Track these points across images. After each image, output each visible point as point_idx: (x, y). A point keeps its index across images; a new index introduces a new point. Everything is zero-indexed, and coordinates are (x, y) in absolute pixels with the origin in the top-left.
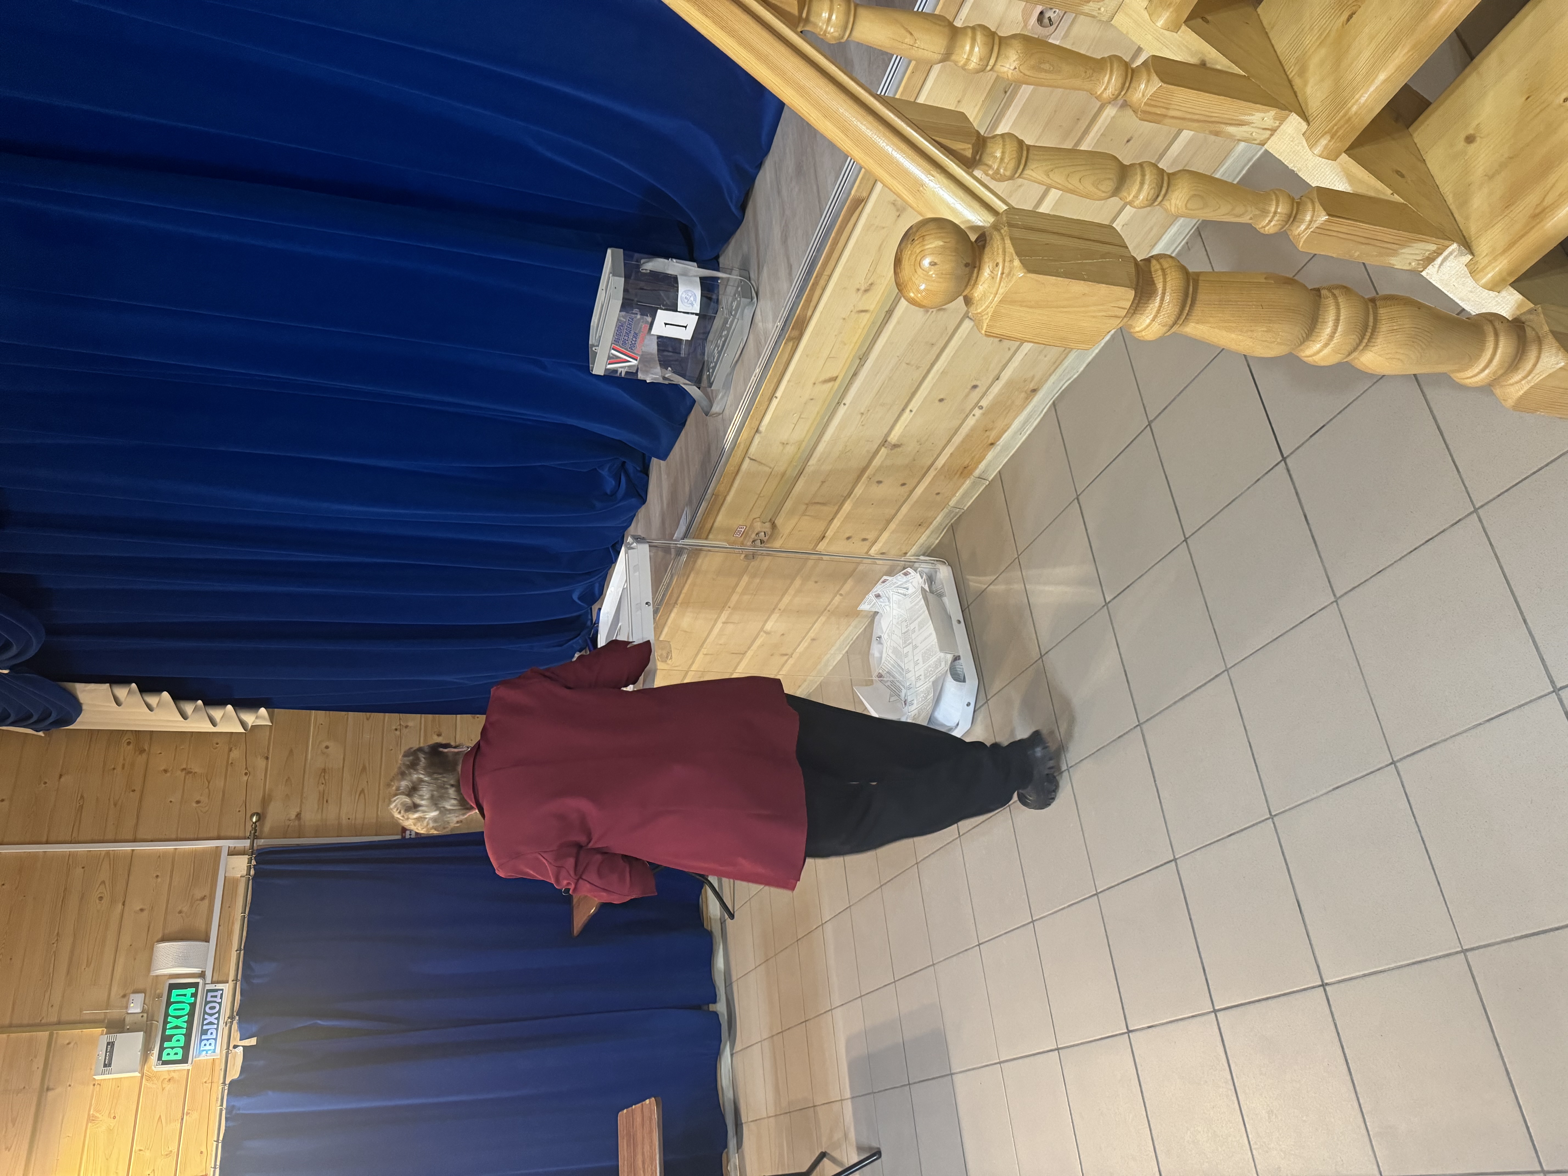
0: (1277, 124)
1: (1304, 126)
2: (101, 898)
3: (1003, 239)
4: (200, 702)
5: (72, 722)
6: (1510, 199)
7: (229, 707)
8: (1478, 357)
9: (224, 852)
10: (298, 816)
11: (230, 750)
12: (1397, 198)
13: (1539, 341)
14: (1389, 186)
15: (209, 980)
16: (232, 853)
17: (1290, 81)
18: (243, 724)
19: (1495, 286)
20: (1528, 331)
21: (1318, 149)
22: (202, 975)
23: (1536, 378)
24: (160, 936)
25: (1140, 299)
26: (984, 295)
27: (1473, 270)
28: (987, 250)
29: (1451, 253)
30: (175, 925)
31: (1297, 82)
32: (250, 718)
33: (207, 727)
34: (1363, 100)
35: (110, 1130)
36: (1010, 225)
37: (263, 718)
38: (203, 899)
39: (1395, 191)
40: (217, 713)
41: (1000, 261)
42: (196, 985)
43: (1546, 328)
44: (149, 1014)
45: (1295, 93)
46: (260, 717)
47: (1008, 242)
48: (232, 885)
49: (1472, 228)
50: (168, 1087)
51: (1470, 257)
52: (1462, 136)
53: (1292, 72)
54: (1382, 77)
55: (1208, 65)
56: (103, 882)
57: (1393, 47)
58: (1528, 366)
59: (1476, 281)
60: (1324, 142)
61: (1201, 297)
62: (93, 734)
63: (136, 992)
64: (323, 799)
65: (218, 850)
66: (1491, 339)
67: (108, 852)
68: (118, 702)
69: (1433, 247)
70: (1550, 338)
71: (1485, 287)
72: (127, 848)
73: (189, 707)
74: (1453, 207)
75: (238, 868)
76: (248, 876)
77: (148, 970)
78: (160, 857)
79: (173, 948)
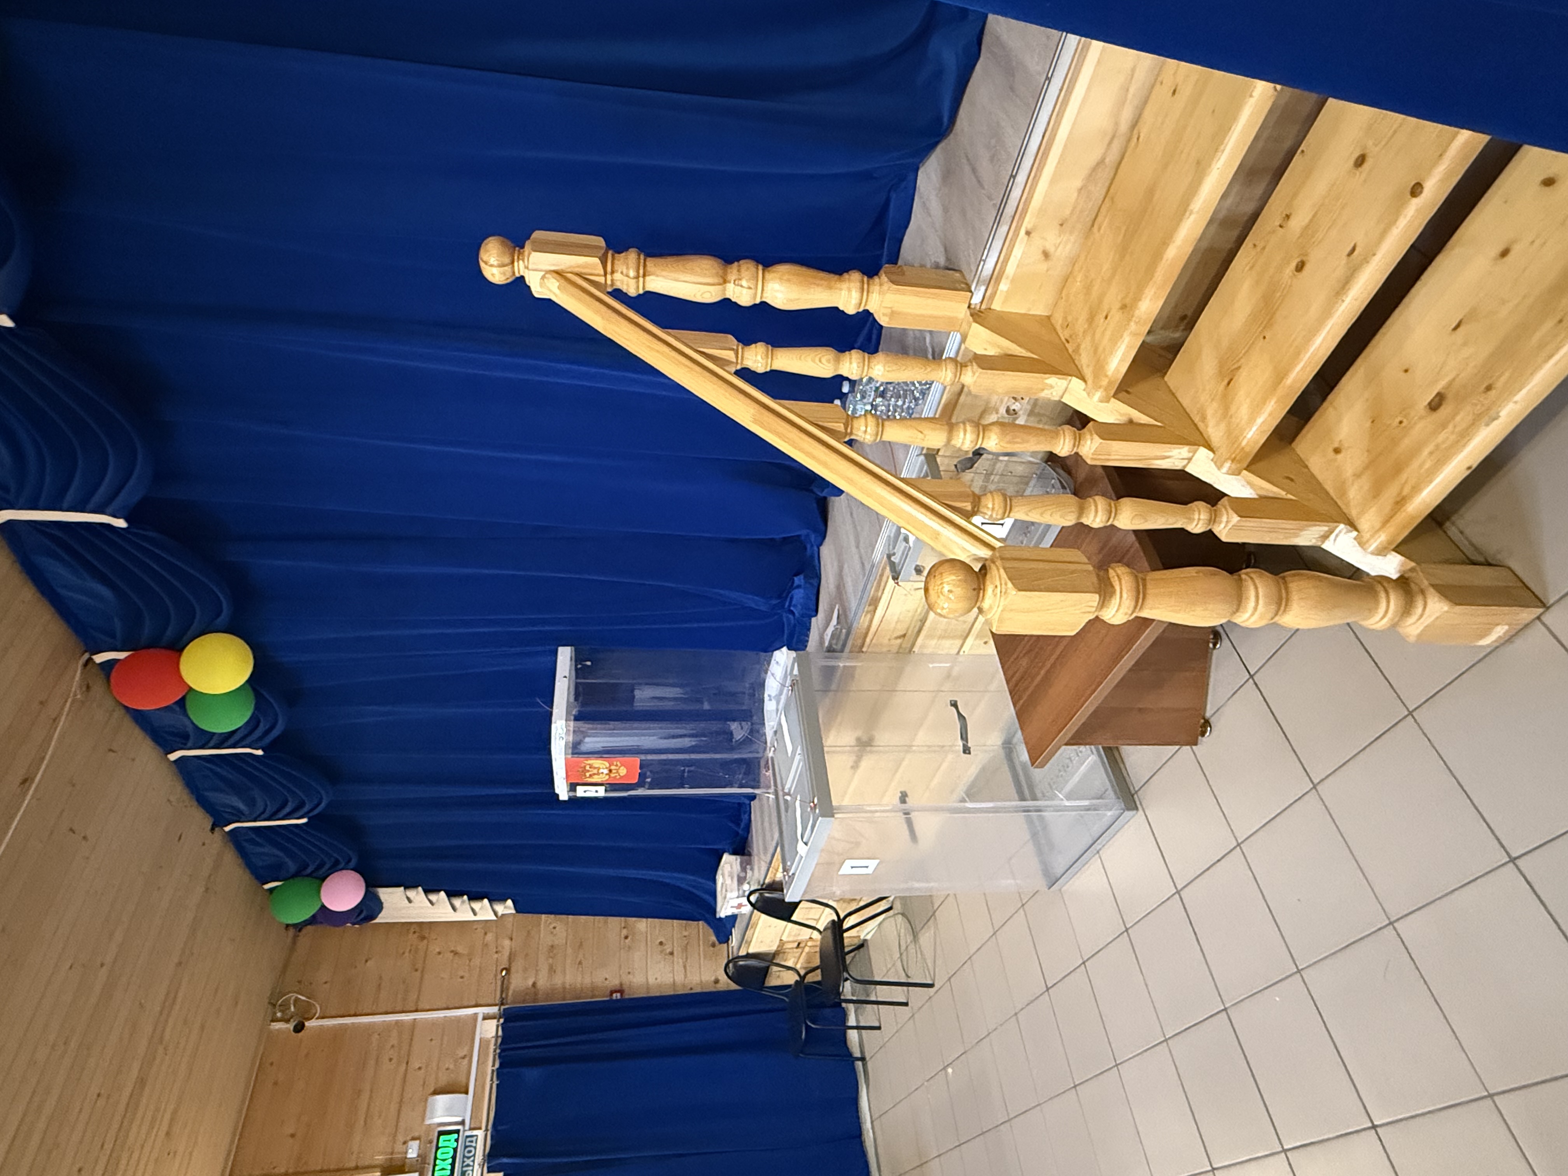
0: (1191, 454)
1: (1211, 455)
2: (391, 1060)
3: (998, 570)
4: (465, 897)
5: (375, 916)
6: (1376, 491)
7: (486, 901)
8: (1377, 608)
9: (480, 1018)
10: (534, 985)
11: (486, 934)
12: (1290, 496)
13: (1423, 592)
14: (1283, 489)
15: (467, 1127)
16: (486, 1018)
17: (1195, 425)
18: (496, 913)
19: (1381, 552)
20: (1412, 585)
21: (1225, 470)
22: (462, 1123)
23: (1427, 620)
24: (432, 1090)
25: (1105, 598)
26: (991, 608)
27: (1361, 542)
28: (988, 576)
29: (1340, 532)
30: (443, 1080)
31: (1201, 426)
32: (500, 908)
33: (470, 917)
34: (1249, 436)
36: (1002, 559)
37: (509, 908)
38: (464, 1058)
39: (1288, 492)
40: (476, 905)
41: (998, 584)
42: (457, 1132)
43: (1426, 583)
44: (422, 1157)
45: (1201, 433)
46: (507, 908)
47: (1002, 571)
48: (484, 1044)
49: (1353, 513)
51: (1355, 533)
52: (1331, 450)
53: (1197, 420)
54: (1260, 421)
55: (1135, 421)
56: (393, 1046)
57: (1264, 401)
58: (1419, 610)
59: (1365, 549)
60: (1227, 465)
62: (390, 926)
63: (413, 1139)
64: (552, 970)
65: (476, 1015)
66: (1383, 595)
67: (397, 1022)
68: (410, 900)
69: (1326, 529)
70: (1432, 590)
71: (1372, 553)
72: (411, 1017)
73: (457, 902)
74: (1335, 498)
75: (489, 1030)
76: (497, 1036)
77: (423, 1120)
78: (434, 1023)
79: (442, 1100)
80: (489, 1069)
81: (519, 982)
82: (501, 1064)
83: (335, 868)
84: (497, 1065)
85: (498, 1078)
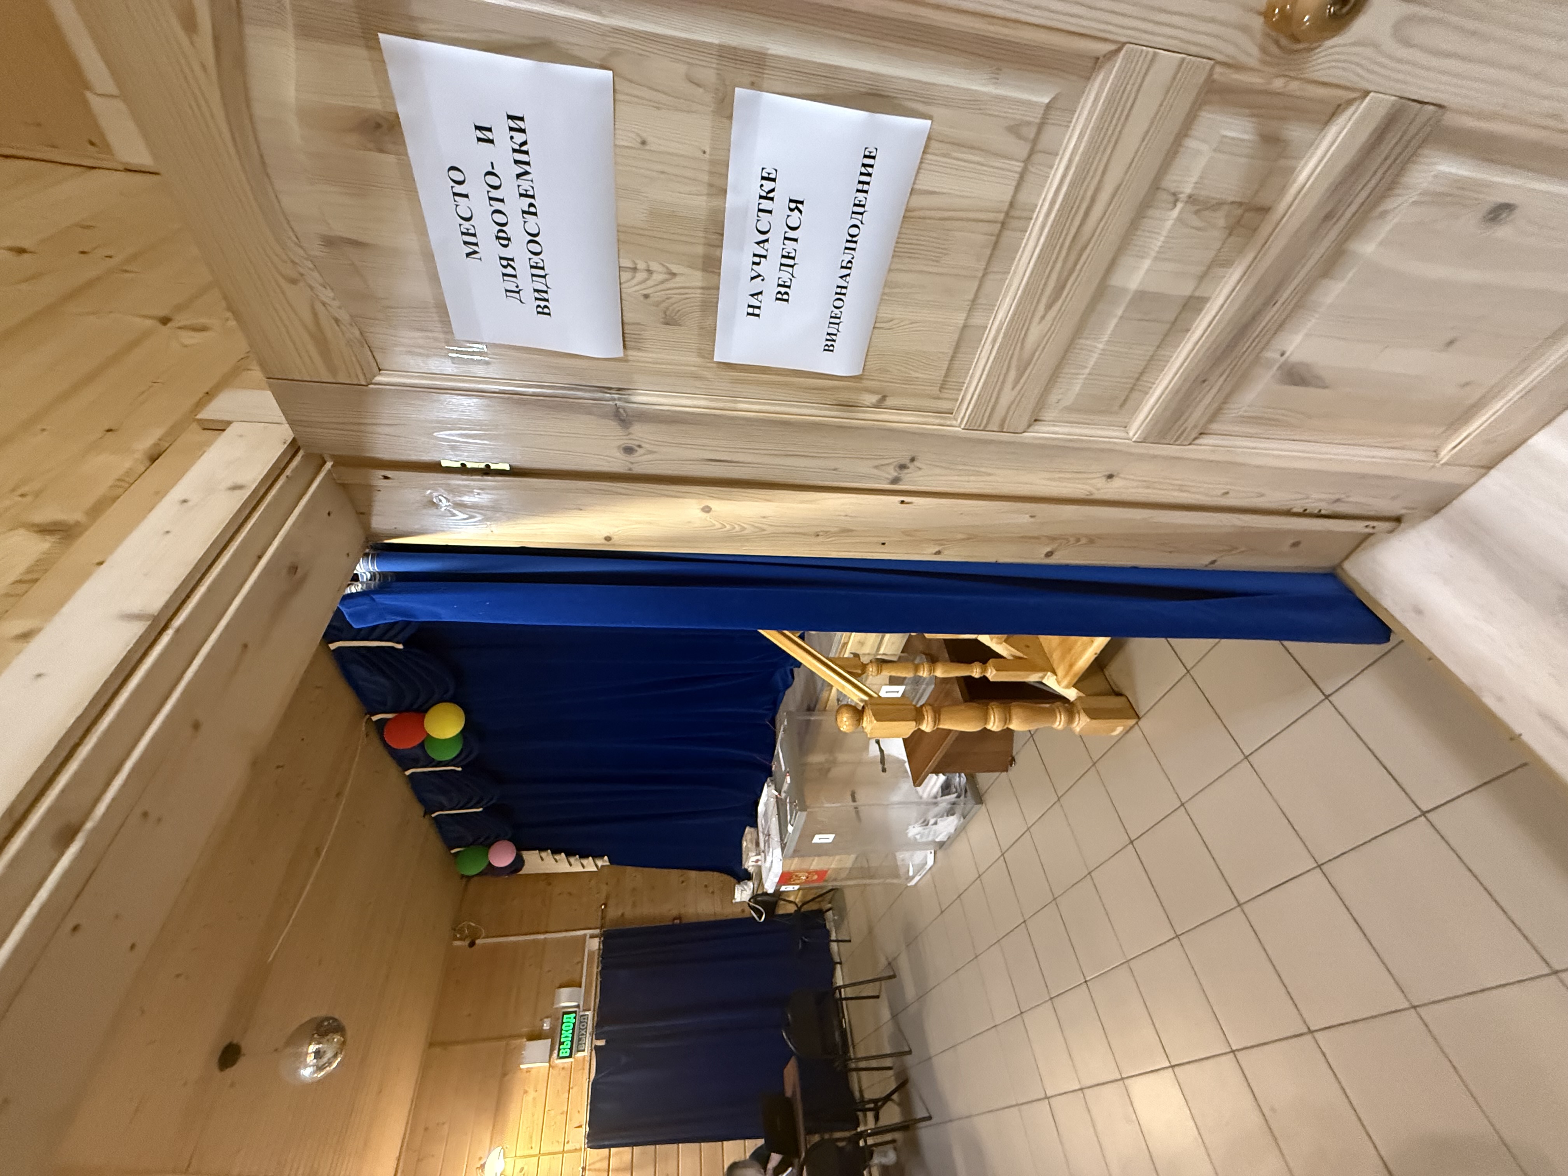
2: (531, 965)
3: (869, 709)
4: (577, 856)
5: (521, 869)
7: (590, 858)
8: (1055, 721)
9: (588, 937)
10: (623, 915)
11: (590, 881)
12: (1025, 657)
13: (1080, 711)
15: (581, 1009)
16: (592, 937)
18: (597, 866)
19: (1070, 685)
20: (1074, 708)
22: (578, 1006)
24: (558, 985)
25: (919, 719)
27: (1059, 682)
28: (865, 713)
29: (1049, 676)
30: (565, 979)
32: (600, 863)
33: (581, 869)
35: (534, 1099)
37: (606, 861)
38: (578, 963)
40: (585, 862)
42: (575, 1012)
43: (1082, 706)
44: (553, 1029)
46: (604, 862)
47: (870, 711)
48: (591, 954)
49: (1055, 666)
50: (563, 1073)
51: (1055, 677)
56: (532, 956)
58: (1076, 721)
59: (1061, 685)
61: (942, 717)
62: (528, 876)
63: (547, 1017)
64: (634, 905)
65: (585, 935)
66: (1059, 715)
68: (542, 859)
69: (1043, 674)
71: (1063, 688)
72: (542, 937)
73: (572, 860)
74: (1048, 657)
75: (594, 945)
76: (599, 949)
77: (553, 1004)
78: (558, 940)
79: (565, 992)
80: (595, 970)
81: (613, 913)
82: (602, 968)
83: (497, 839)
84: (600, 968)
85: (601, 977)
